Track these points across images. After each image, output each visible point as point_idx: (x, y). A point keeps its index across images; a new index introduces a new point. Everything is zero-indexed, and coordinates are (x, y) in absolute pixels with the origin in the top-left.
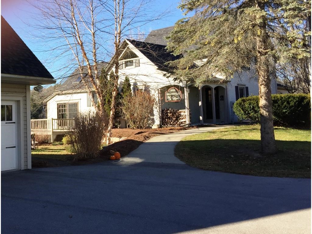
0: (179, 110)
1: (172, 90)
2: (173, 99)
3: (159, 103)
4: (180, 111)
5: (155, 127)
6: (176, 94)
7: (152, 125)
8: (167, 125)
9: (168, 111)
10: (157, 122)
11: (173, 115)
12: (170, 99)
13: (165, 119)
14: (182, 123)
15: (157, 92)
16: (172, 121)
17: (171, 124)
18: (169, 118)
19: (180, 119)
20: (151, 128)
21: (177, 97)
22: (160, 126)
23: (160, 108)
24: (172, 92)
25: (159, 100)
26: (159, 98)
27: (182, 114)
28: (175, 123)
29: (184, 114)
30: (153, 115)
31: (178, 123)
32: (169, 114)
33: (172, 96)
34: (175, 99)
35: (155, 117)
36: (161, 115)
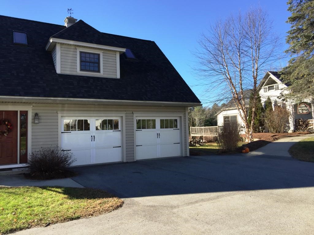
0: (307, 120)
1: (302, 106)
2: (304, 112)
3: (293, 115)
4: (309, 120)
5: (290, 131)
6: (305, 108)
7: (288, 131)
8: (299, 130)
9: (300, 121)
10: (292, 128)
11: (303, 123)
12: (301, 112)
13: (298, 126)
14: (310, 129)
15: (291, 107)
16: (302, 128)
17: (302, 130)
18: (301, 125)
19: (308, 126)
20: (287, 132)
21: (306, 111)
22: (294, 131)
23: (293, 118)
24: (303, 107)
25: (293, 112)
26: (293, 111)
27: (310, 122)
28: (305, 129)
29: (312, 122)
30: (289, 123)
31: (307, 129)
32: (301, 123)
33: (302, 110)
34: (305, 112)
35: (290, 125)
36: (294, 123)
